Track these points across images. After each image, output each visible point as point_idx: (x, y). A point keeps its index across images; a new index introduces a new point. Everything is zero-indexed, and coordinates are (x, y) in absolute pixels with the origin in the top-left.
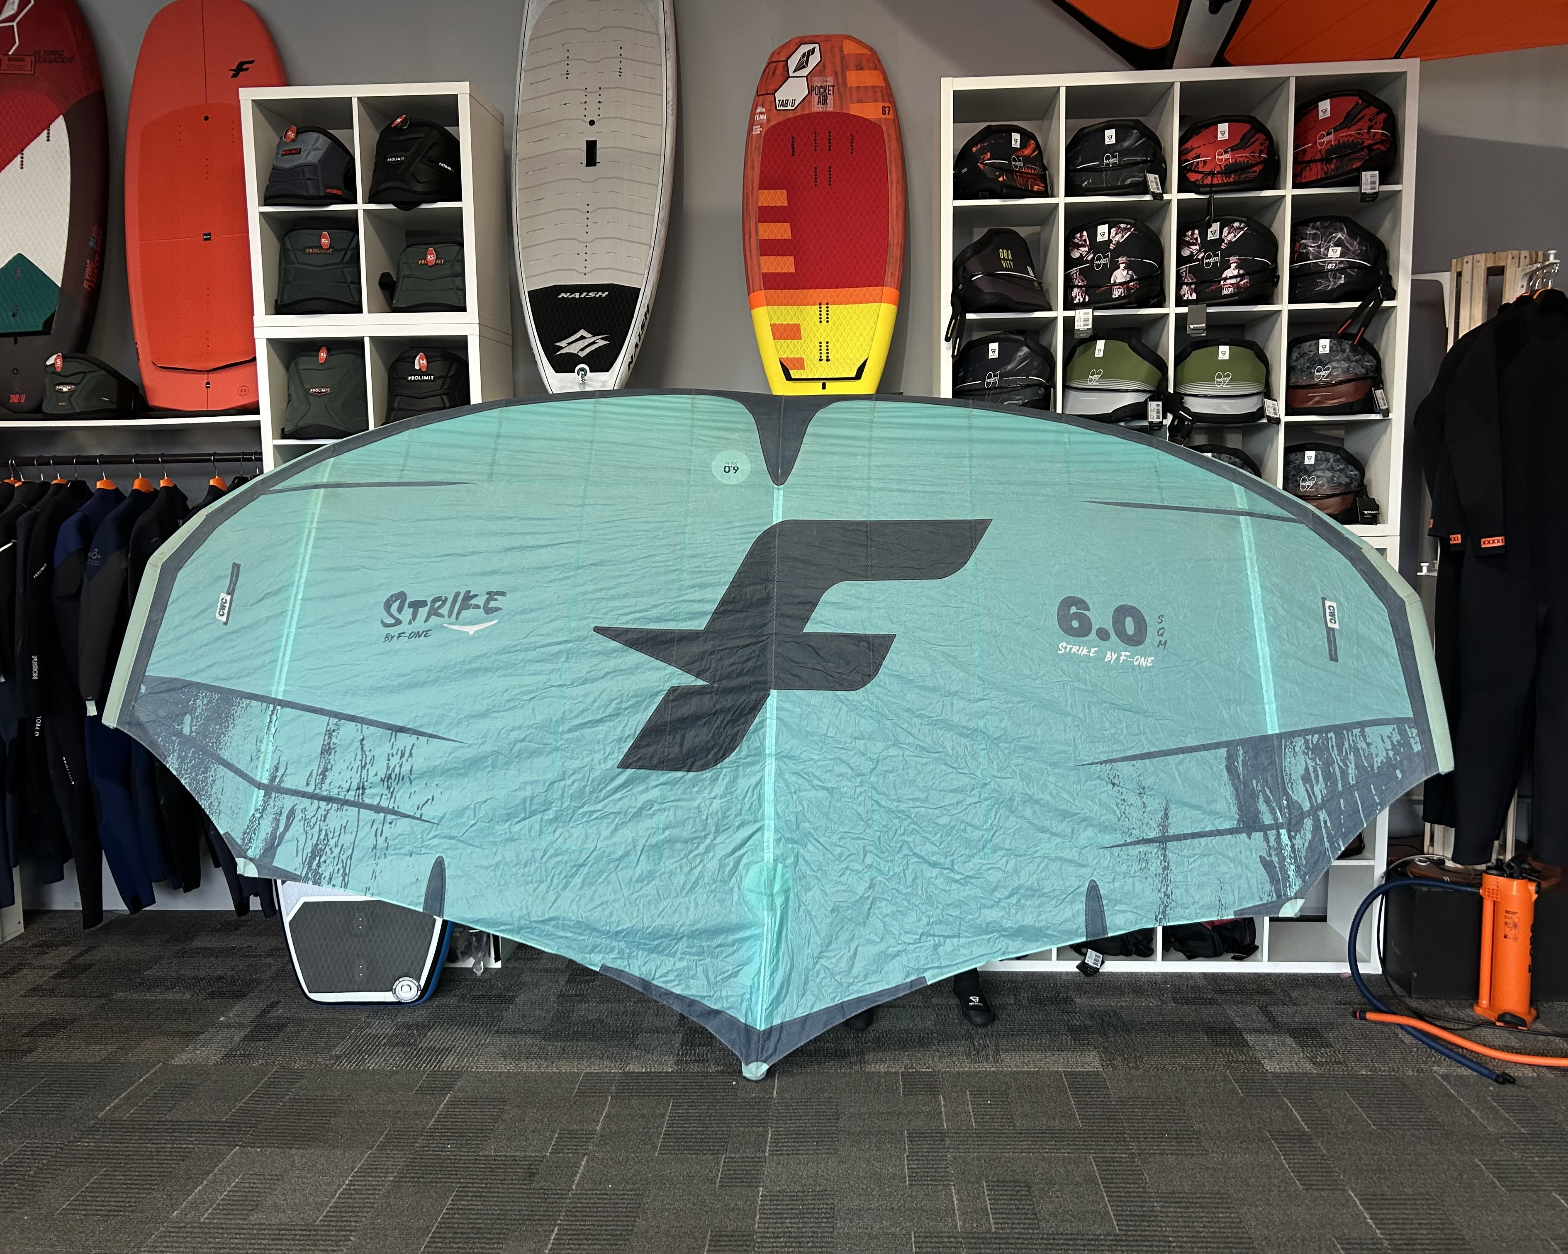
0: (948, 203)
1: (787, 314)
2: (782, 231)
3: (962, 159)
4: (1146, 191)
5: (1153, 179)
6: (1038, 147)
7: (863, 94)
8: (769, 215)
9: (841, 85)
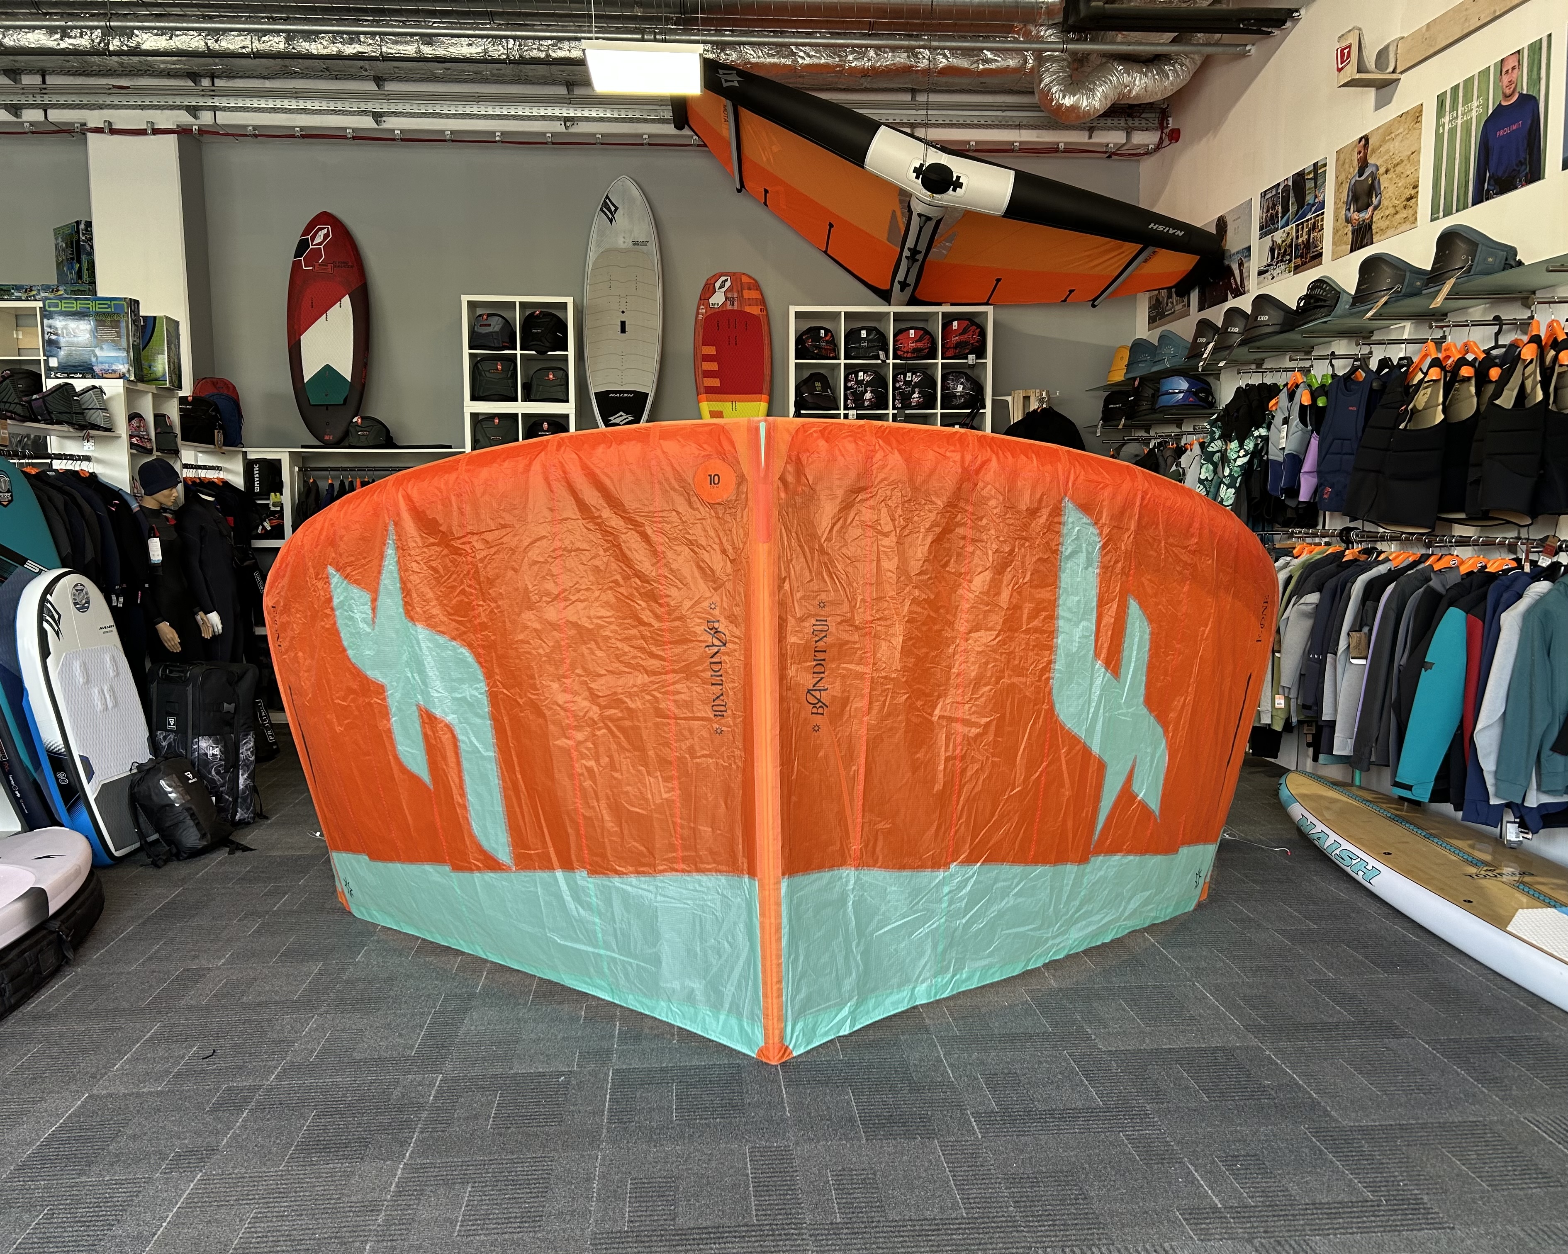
0: (792, 361)
1: (717, 406)
2: (713, 366)
3: (798, 341)
4: (878, 358)
5: (881, 353)
6: (832, 336)
7: (752, 302)
8: (707, 358)
9: (740, 296)
